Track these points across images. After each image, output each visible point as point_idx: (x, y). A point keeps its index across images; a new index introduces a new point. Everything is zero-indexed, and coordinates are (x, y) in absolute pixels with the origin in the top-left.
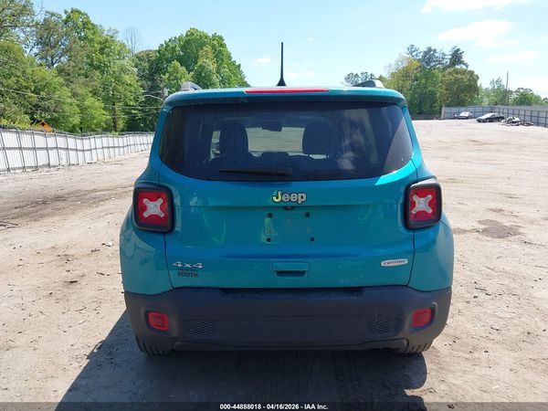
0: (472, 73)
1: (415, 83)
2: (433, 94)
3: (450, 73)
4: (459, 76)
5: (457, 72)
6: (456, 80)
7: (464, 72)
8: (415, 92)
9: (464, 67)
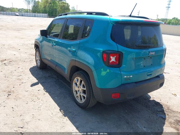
0: (68, 4)
1: (50, 5)
2: (56, 9)
3: (61, 3)
4: (64, 4)
5: (63, 3)
6: (63, 5)
7: (65, 3)
8: (50, 8)
9: (65, 1)
